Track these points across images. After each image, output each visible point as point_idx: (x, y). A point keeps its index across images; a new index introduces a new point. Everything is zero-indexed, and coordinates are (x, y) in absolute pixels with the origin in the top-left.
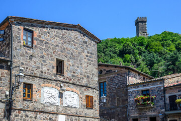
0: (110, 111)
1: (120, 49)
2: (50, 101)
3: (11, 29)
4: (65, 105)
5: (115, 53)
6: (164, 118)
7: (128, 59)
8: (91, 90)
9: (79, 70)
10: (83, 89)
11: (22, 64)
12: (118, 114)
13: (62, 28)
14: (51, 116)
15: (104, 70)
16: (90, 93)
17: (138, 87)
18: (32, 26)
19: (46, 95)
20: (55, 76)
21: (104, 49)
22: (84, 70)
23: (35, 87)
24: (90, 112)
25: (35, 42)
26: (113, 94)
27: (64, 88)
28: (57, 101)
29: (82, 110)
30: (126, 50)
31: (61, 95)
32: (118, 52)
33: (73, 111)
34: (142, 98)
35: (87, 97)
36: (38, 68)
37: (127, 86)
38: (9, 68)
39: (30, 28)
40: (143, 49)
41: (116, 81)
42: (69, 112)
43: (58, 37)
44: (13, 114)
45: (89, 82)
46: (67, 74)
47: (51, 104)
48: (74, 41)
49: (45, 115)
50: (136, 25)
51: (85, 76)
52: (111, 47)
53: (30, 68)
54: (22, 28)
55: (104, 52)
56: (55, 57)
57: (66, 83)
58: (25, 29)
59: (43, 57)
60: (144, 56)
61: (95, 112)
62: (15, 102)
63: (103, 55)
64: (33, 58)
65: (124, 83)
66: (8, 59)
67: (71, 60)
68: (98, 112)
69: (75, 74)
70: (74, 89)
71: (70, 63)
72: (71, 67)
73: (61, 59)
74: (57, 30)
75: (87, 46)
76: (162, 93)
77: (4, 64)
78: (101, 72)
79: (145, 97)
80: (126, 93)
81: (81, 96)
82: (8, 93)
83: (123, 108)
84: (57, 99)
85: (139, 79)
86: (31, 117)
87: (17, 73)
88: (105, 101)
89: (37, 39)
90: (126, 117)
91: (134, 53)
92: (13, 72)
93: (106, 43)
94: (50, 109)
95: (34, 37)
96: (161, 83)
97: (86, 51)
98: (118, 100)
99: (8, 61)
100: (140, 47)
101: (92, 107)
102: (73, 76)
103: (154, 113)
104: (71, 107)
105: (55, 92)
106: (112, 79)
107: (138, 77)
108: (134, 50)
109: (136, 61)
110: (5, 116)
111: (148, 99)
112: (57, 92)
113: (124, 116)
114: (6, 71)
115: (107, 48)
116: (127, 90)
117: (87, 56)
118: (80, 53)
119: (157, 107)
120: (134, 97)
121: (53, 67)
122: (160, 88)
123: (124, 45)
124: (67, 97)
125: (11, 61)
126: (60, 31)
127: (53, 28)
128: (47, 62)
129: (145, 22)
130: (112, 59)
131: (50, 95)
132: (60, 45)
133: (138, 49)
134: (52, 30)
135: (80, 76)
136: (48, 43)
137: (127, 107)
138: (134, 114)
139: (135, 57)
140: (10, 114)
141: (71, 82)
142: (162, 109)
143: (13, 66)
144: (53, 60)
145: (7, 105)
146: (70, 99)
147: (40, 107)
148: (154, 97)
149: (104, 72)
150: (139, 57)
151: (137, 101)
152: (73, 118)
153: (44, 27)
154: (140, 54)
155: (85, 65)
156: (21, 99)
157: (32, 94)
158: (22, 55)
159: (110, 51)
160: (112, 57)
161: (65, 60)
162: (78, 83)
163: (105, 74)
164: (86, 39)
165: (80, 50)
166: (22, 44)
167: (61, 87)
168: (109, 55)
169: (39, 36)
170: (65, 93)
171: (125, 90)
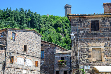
0: (45, 67)
1: (55, 23)
2: (20, 64)
3: (7, 33)
4: (26, 65)
5: (51, 25)
6: (70, 71)
7: (59, 30)
8: (37, 59)
9: (33, 50)
10: (34, 58)
11: (11, 47)
12: (50, 69)
13: (27, 31)
14: (20, 70)
15: (44, 44)
16: (37, 60)
17: (59, 55)
18: (15, 31)
19: (19, 61)
20: (23, 53)
21: (45, 21)
22: (35, 50)
23: (15, 58)
24: (36, 69)
25: (16, 38)
26: (47, 58)
27: (26, 58)
28: (23, 63)
29: (33, 67)
30: (58, 24)
31: (25, 61)
32: (53, 25)
33: (29, 68)
34: (61, 61)
35: (36, 61)
36: (16, 49)
37: (54, 54)
38: (5, 50)
39: (14, 32)
40: (68, 25)
41: (49, 51)
42: (28, 68)
43: (25, 35)
44: (6, 69)
45: (37, 55)
46: (28, 51)
47: (21, 65)
48: (31, 37)
49: (18, 70)
50: (65, 8)
51: (35, 52)
52: (49, 21)
53: (14, 49)
54: (11, 32)
55: (44, 24)
56: (24, 44)
57: (27, 55)
58: (12, 33)
59: (18, 44)
60: (69, 30)
61: (39, 68)
62: (7, 64)
63: (44, 25)
64: (15, 45)
65: (53, 52)
66: (5, 46)
67: (30, 45)
68: (40, 69)
69: (31, 52)
70: (30, 58)
71: (29, 47)
72: (30, 49)
73: (26, 45)
74: (25, 32)
75: (37, 39)
76: (69, 59)
77: (3, 48)
78: (42, 45)
79: (62, 61)
80: (54, 58)
81: (33, 61)
82: (4, 60)
83: (52, 65)
84: (23, 62)
85: (60, 50)
86: (12, 71)
87: (8, 52)
88: (43, 63)
89: (17, 37)
90: (53, 70)
91: (63, 27)
92: (7, 51)
93: (46, 18)
94: (20, 67)
95: (16, 36)
96: (69, 55)
97: (36, 41)
98: (50, 61)
99: (5, 47)
100: (67, 24)
101: (37, 66)
102: (30, 52)
103: (66, 69)
104: (29, 66)
105: (22, 60)
106: (47, 50)
107: (60, 49)
108: (63, 25)
109: (64, 32)
110: (2, 70)
111: (63, 62)
112: (24, 59)
113: (52, 69)
114: (4, 51)
115: (47, 21)
116: (54, 56)
117: (37, 43)
118: (34, 42)
119: (67, 66)
120: (58, 60)
121: (22, 49)
122: (69, 57)
123: (57, 21)
124: (27, 62)
125: (6, 47)
126: (26, 33)
127: (23, 31)
128: (20, 46)
129: (71, 8)
130: (49, 29)
131: (20, 61)
132: (26, 39)
133: (65, 25)
134: (23, 32)
135: (33, 52)
136: (21, 38)
137: (54, 65)
138: (57, 69)
139: (63, 29)
140: (4, 69)
141: (29, 55)
142: (69, 67)
143: (7, 48)
144: (22, 45)
145: (3, 65)
146: (28, 63)
147: (16, 66)
148: (66, 61)
149: (43, 45)
150: (65, 29)
151: (58, 62)
152: (29, 71)
153: (20, 31)
154: (66, 28)
155: (36, 47)
156: (9, 63)
157: (13, 61)
158: (11, 44)
159: (49, 24)
160: (49, 28)
161: (27, 45)
162: (32, 56)
163: (44, 46)
164: (37, 36)
165: (34, 40)
166: (11, 39)
167: (25, 57)
168: (48, 26)
169: (18, 35)
170: (26, 60)
171: (53, 56)
